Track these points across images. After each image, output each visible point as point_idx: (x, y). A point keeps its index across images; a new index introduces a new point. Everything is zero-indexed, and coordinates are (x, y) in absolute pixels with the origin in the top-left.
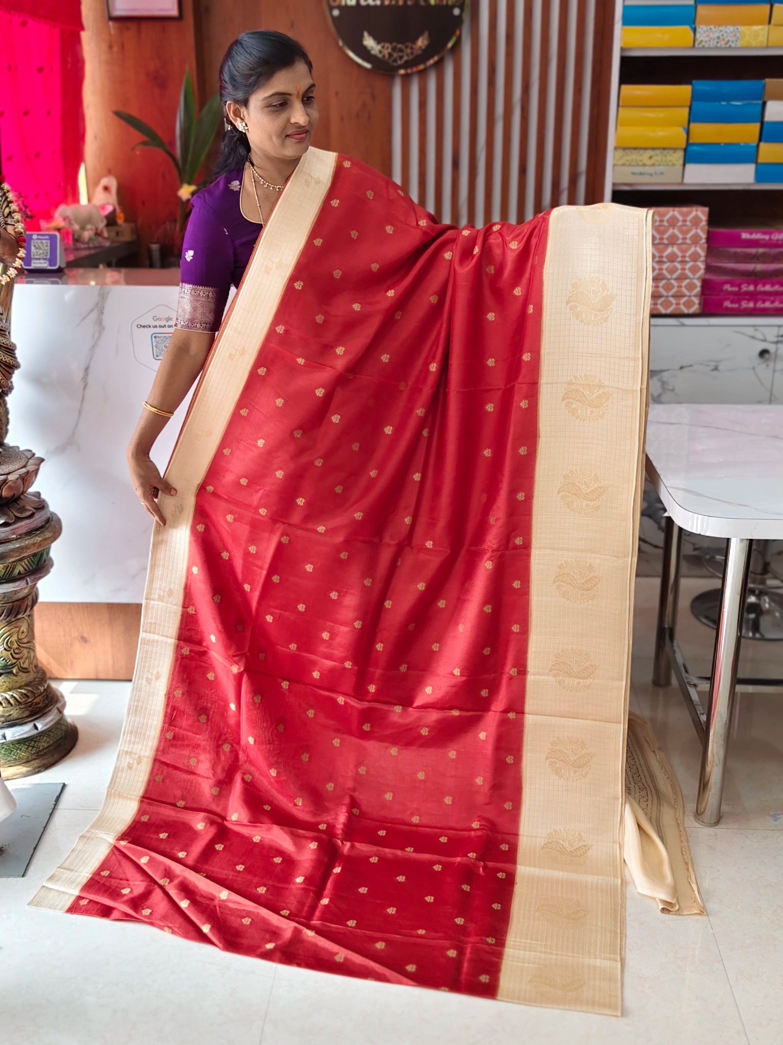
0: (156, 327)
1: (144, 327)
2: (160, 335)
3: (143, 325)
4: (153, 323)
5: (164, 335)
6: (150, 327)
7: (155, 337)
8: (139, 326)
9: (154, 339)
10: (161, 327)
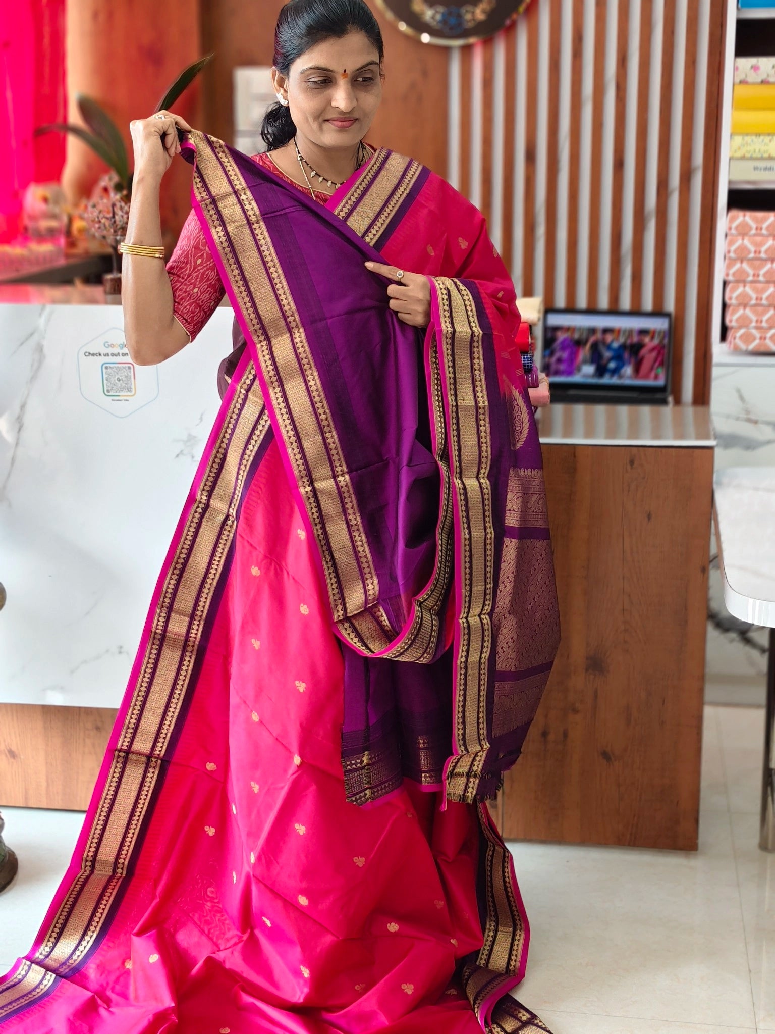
0: (108, 355)
1: (93, 355)
2: (112, 365)
3: (91, 352)
4: (104, 351)
5: (117, 365)
6: (100, 355)
7: (106, 368)
8: (87, 354)
9: (104, 370)
10: (113, 355)
